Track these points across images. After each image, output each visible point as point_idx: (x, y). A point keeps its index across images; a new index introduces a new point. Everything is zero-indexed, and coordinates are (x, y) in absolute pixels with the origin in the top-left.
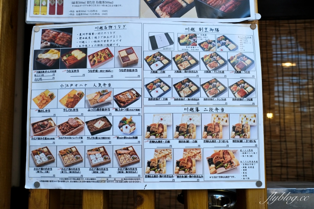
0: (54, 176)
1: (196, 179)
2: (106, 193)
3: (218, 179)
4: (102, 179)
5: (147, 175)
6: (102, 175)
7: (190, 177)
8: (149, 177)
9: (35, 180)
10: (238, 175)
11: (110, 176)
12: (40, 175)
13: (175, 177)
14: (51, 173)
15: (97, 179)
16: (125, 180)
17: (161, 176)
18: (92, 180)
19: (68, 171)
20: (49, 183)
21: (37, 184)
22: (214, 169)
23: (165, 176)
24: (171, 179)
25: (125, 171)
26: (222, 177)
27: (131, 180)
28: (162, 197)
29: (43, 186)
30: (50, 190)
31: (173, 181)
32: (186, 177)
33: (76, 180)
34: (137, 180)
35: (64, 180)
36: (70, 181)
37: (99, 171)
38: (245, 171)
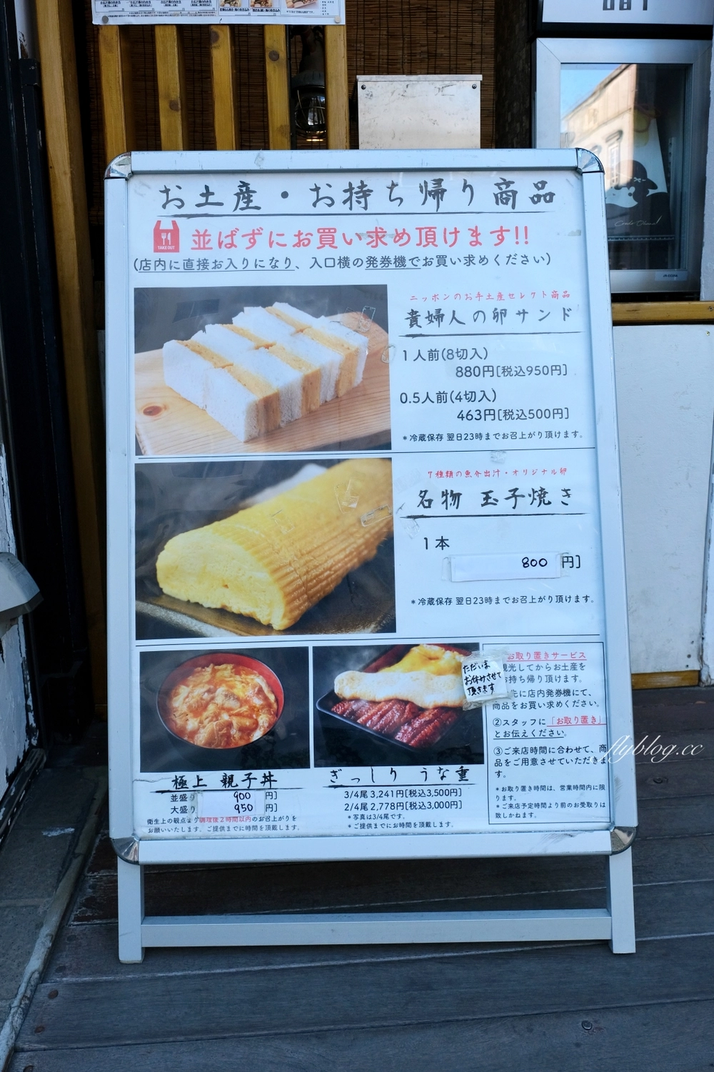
0: (123, 10)
1: (272, 13)
2: (180, 28)
3: (296, 14)
4: (176, 12)
5: (222, 8)
6: (175, 8)
7: (267, 10)
8: (224, 10)
9: (102, 15)
10: (317, 10)
11: (184, 10)
12: (107, 9)
13: (251, 11)
14: (120, 7)
15: (170, 13)
16: (199, 14)
17: (236, 10)
18: (165, 14)
19: (138, 5)
20: (118, 18)
21: (105, 19)
22: (292, 3)
23: (241, 10)
24: (246, 13)
25: (199, 4)
26: (299, 12)
27: (206, 13)
28: (241, 28)
29: (112, 22)
30: (119, 26)
31: (249, 15)
32: (262, 10)
33: (147, 14)
34: (212, 13)
35: (134, 15)
36: (140, 15)
37: (172, 4)
38: (324, 6)
